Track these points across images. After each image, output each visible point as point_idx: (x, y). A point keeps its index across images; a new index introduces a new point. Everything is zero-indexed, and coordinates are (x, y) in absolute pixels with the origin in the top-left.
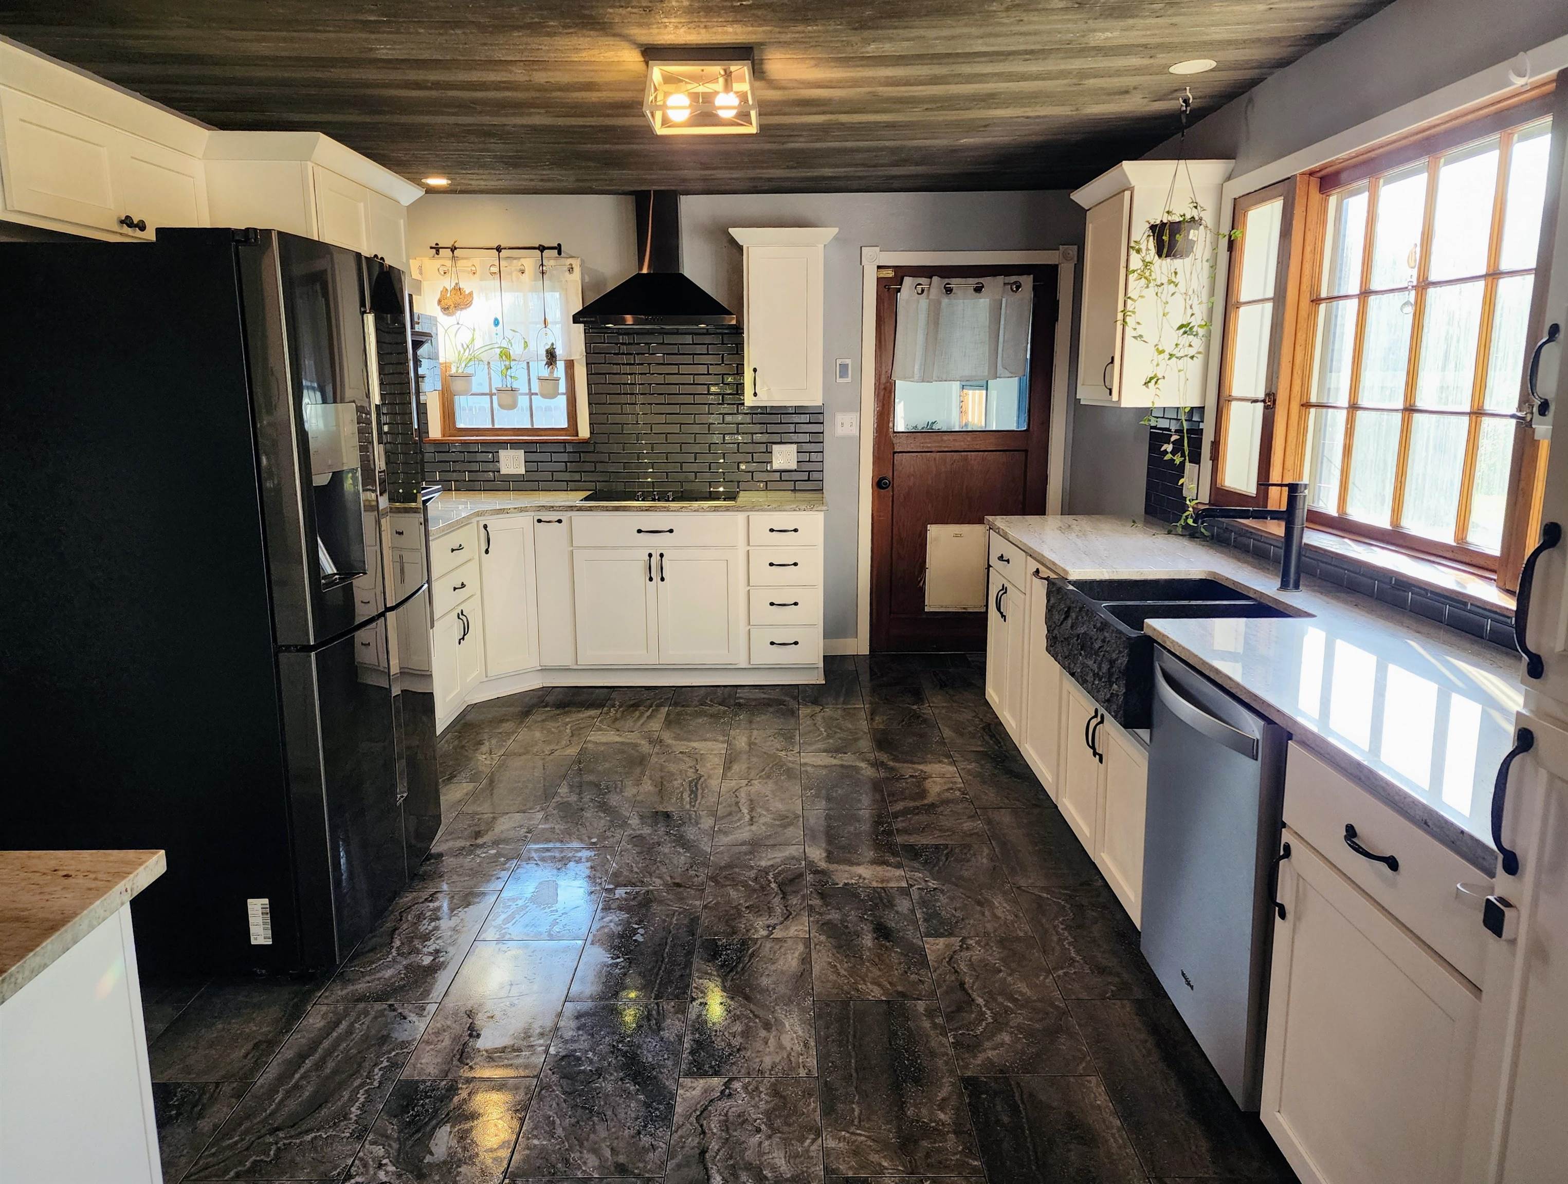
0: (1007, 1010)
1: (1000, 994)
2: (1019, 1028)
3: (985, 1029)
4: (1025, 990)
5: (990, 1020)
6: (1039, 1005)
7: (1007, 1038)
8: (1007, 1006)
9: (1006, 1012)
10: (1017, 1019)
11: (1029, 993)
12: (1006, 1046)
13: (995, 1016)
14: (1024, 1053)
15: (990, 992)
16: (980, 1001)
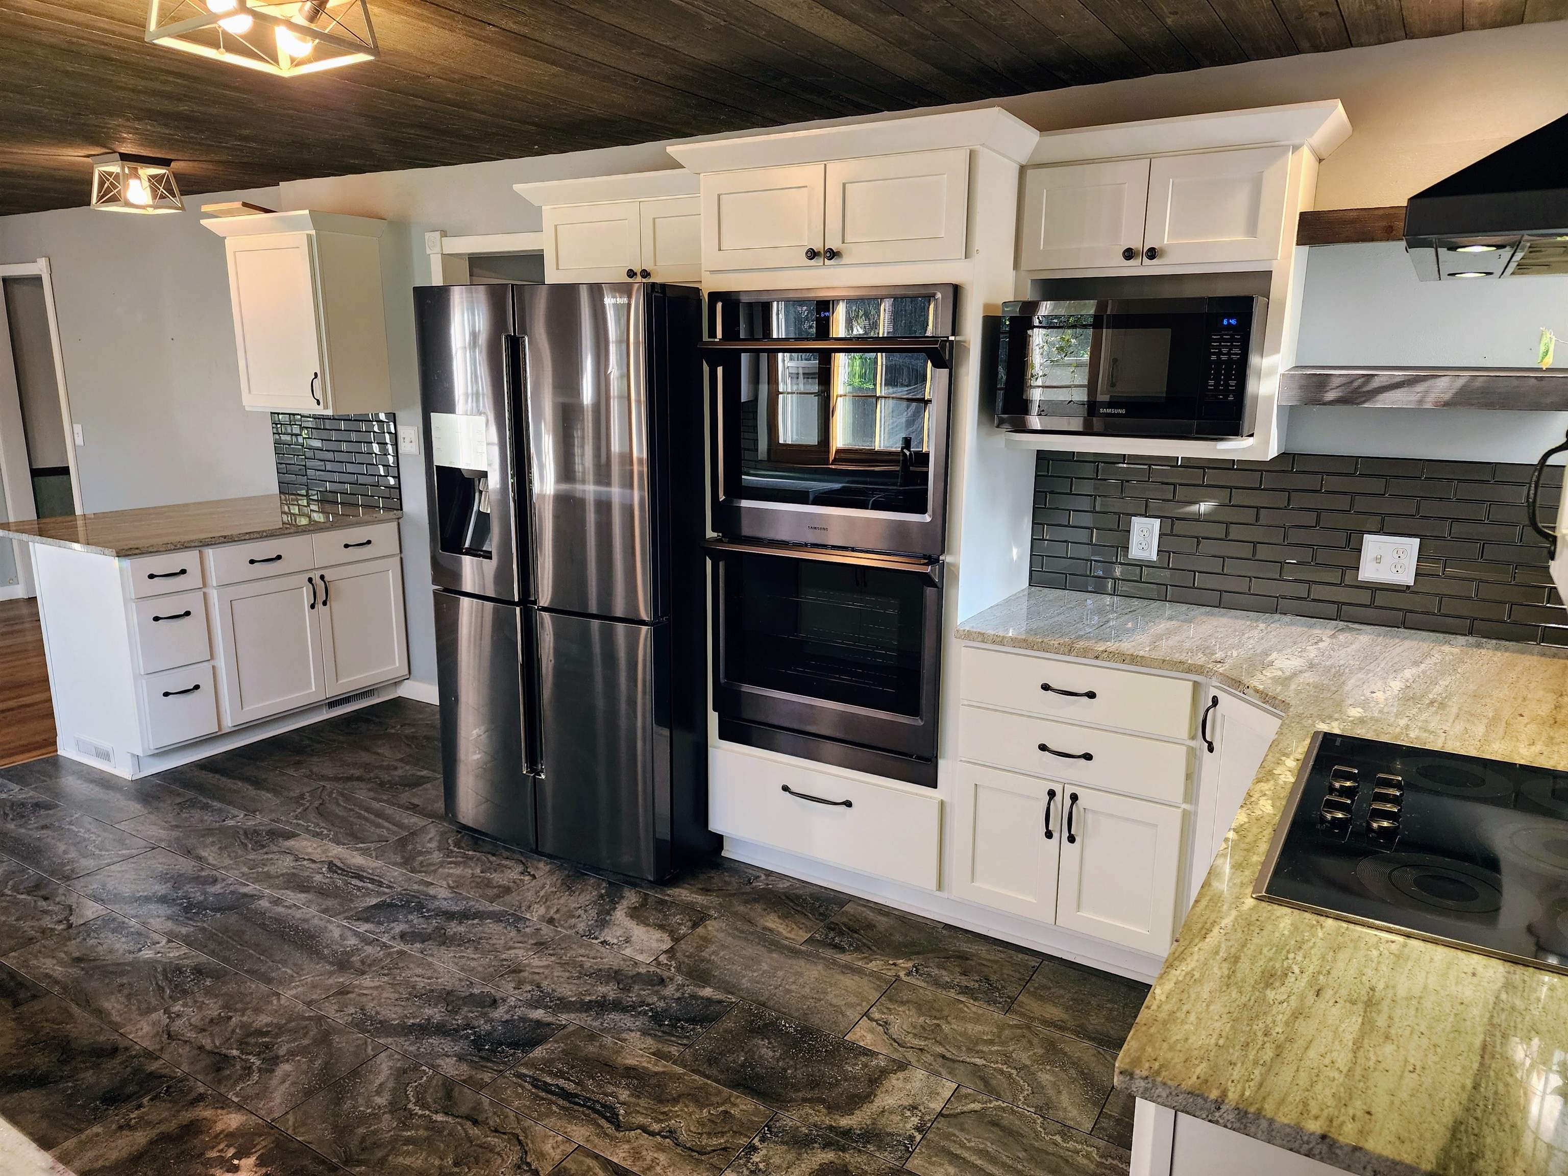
0: (406, 1127)
1: (428, 1138)
2: (376, 1117)
3: (407, 1096)
4: (407, 1161)
5: (410, 1106)
6: (380, 1154)
7: (379, 1100)
8: (407, 1130)
9: (404, 1124)
10: (387, 1122)
11: (401, 1159)
12: (374, 1094)
13: (412, 1115)
14: (353, 1098)
15: (440, 1132)
16: (439, 1118)
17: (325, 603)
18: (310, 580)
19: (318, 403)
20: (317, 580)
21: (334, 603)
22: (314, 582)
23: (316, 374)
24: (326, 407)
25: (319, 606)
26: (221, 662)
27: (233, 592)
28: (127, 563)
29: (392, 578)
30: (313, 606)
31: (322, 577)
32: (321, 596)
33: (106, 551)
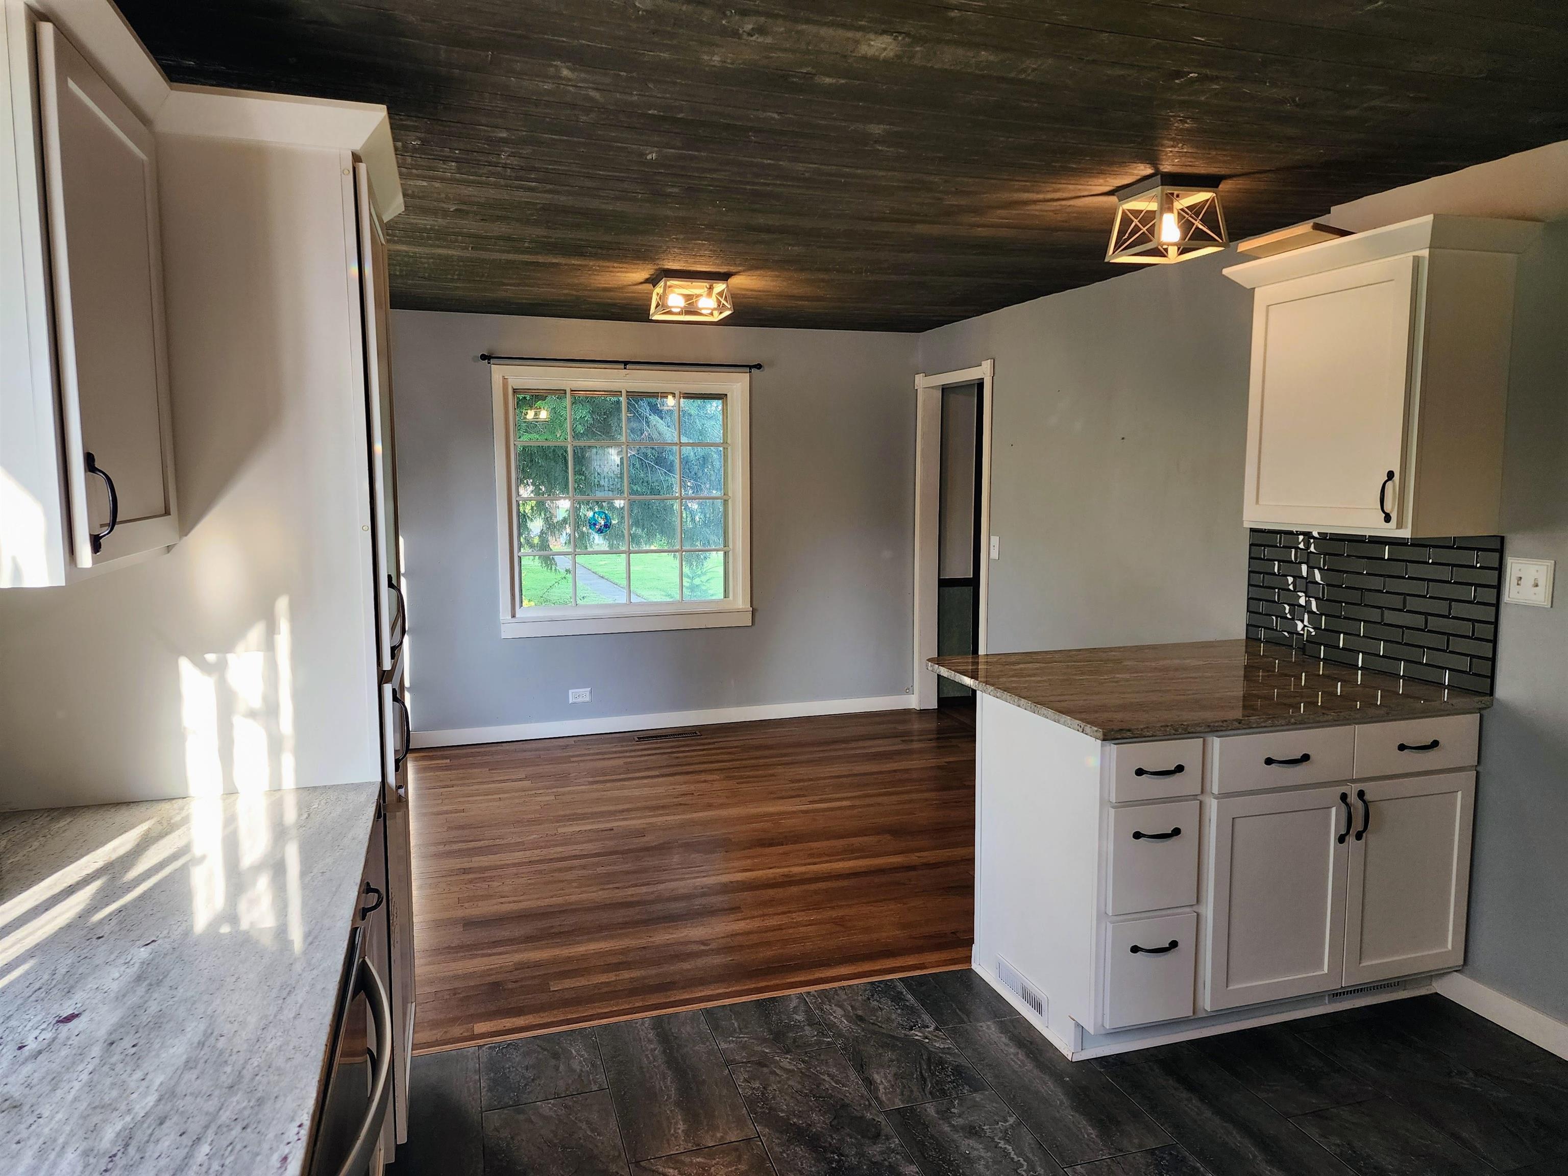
17: (1359, 836)
18: (1344, 797)
19: (1388, 518)
20: (1353, 799)
21: (1371, 837)
22: (1348, 800)
23: (1391, 475)
24: (1400, 526)
25: (1351, 840)
26: (1208, 910)
27: (1238, 805)
28: (1113, 749)
29: (1460, 803)
30: (1341, 839)
31: (1361, 794)
32: (1358, 825)
33: (1088, 728)
